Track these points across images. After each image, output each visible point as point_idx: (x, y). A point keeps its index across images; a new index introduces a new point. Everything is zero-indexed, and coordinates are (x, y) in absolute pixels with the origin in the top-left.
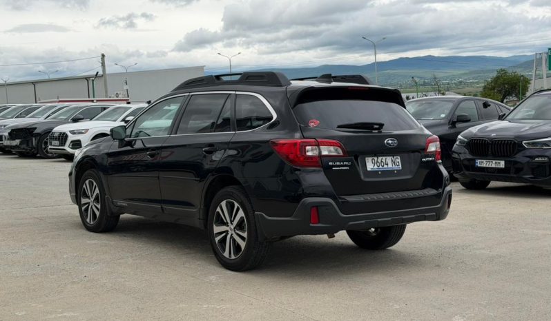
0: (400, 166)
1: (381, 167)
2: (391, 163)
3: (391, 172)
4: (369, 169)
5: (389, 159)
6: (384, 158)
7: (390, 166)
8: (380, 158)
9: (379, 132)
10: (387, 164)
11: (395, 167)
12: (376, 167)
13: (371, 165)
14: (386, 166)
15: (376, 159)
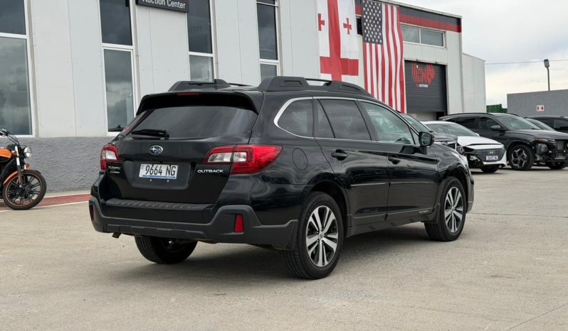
0: (175, 176)
1: (153, 174)
2: (165, 172)
3: (163, 181)
4: (141, 176)
5: (164, 168)
6: (159, 166)
7: (164, 174)
8: (155, 166)
9: (166, 139)
10: (161, 173)
11: (169, 176)
12: (149, 174)
13: (143, 172)
14: (159, 174)
15: (151, 166)
